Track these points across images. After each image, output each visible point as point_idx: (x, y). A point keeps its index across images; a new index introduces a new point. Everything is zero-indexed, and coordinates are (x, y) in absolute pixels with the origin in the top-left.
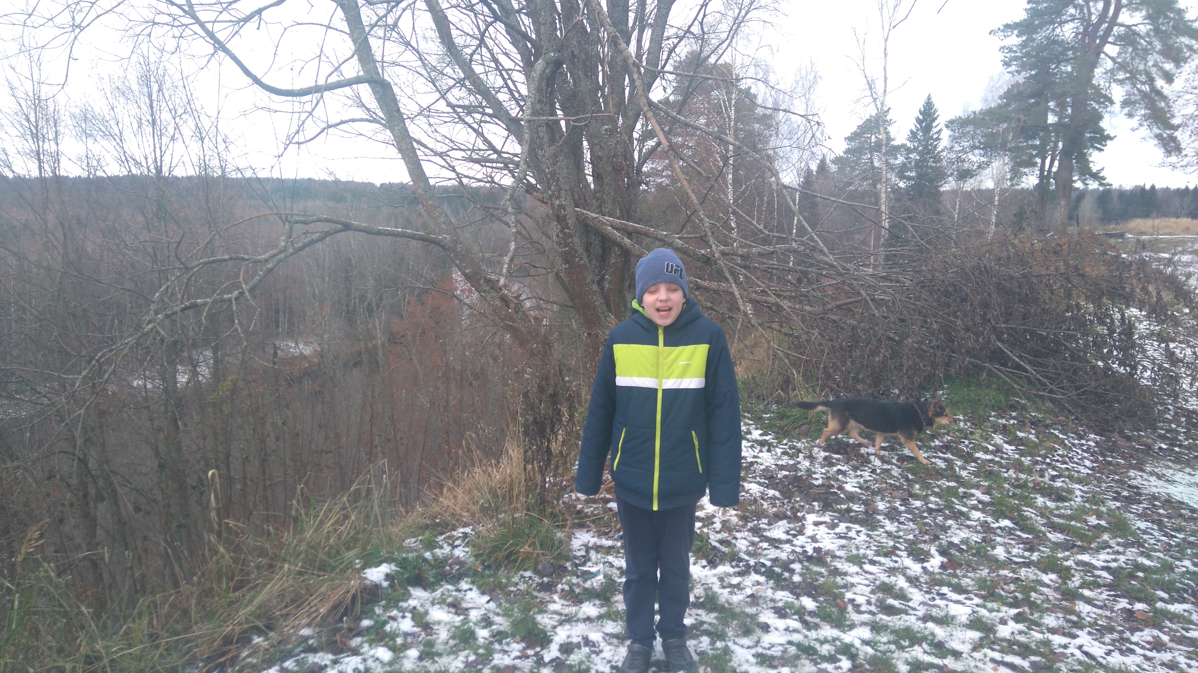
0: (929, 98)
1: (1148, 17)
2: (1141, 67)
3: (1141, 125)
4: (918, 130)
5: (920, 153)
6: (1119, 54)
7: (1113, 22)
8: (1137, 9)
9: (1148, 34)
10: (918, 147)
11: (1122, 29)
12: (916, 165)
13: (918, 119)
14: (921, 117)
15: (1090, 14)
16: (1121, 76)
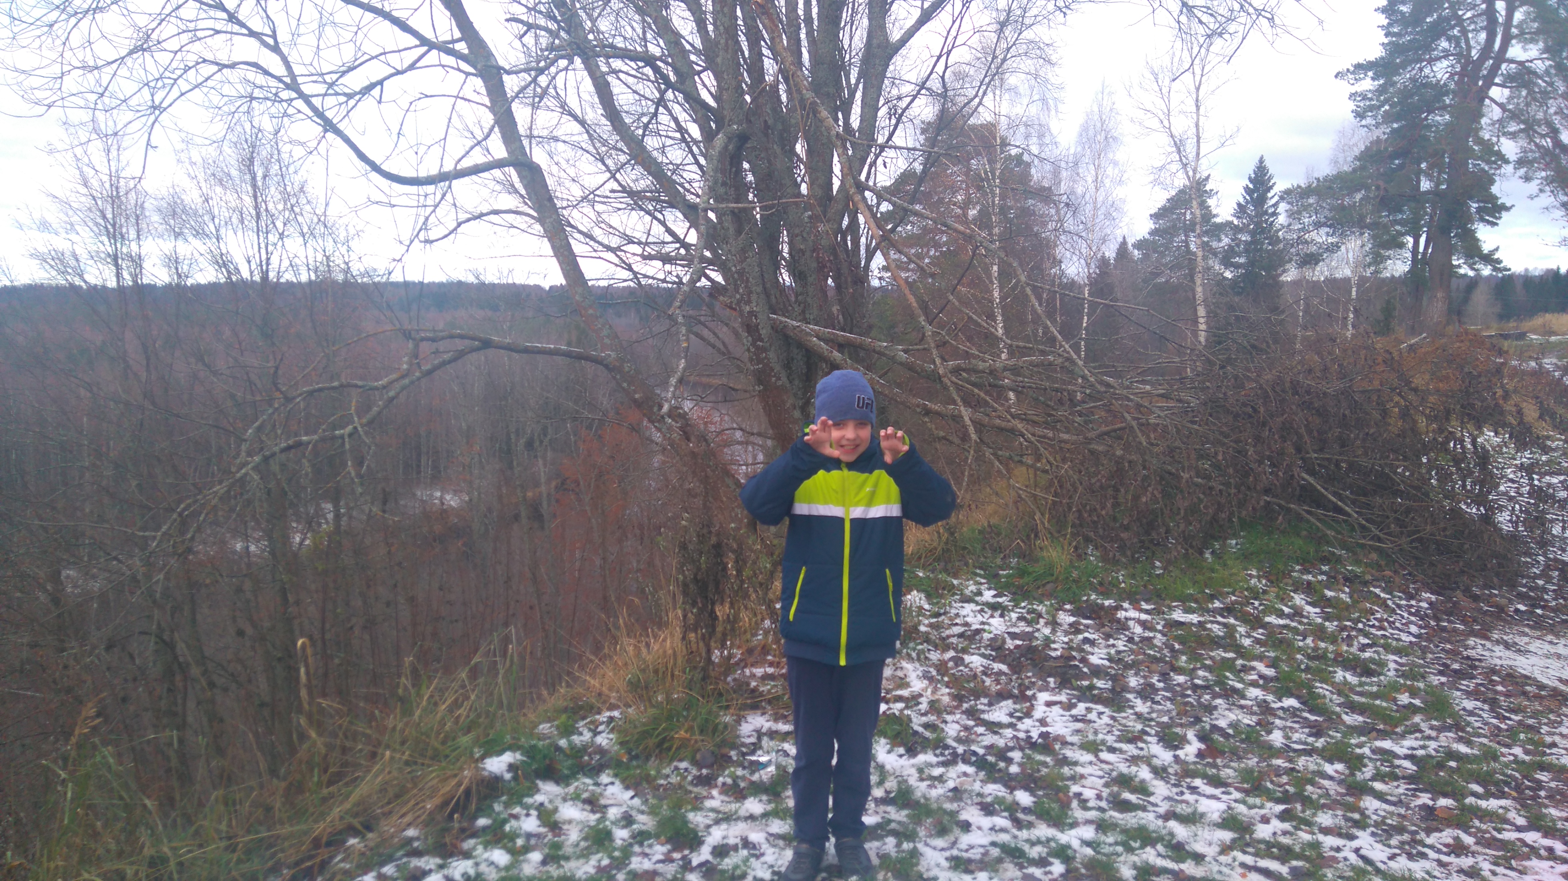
0: (1261, 161)
1: (1546, 50)
2: (1540, 115)
3: (1541, 191)
4: (1247, 202)
5: (1253, 233)
6: (1510, 98)
7: (1501, 57)
8: (1533, 41)
9: (1547, 72)
10: (1249, 225)
11: (1513, 66)
12: (1246, 251)
13: (1247, 189)
14: (1251, 186)
15: (1469, 48)
16: (1513, 127)
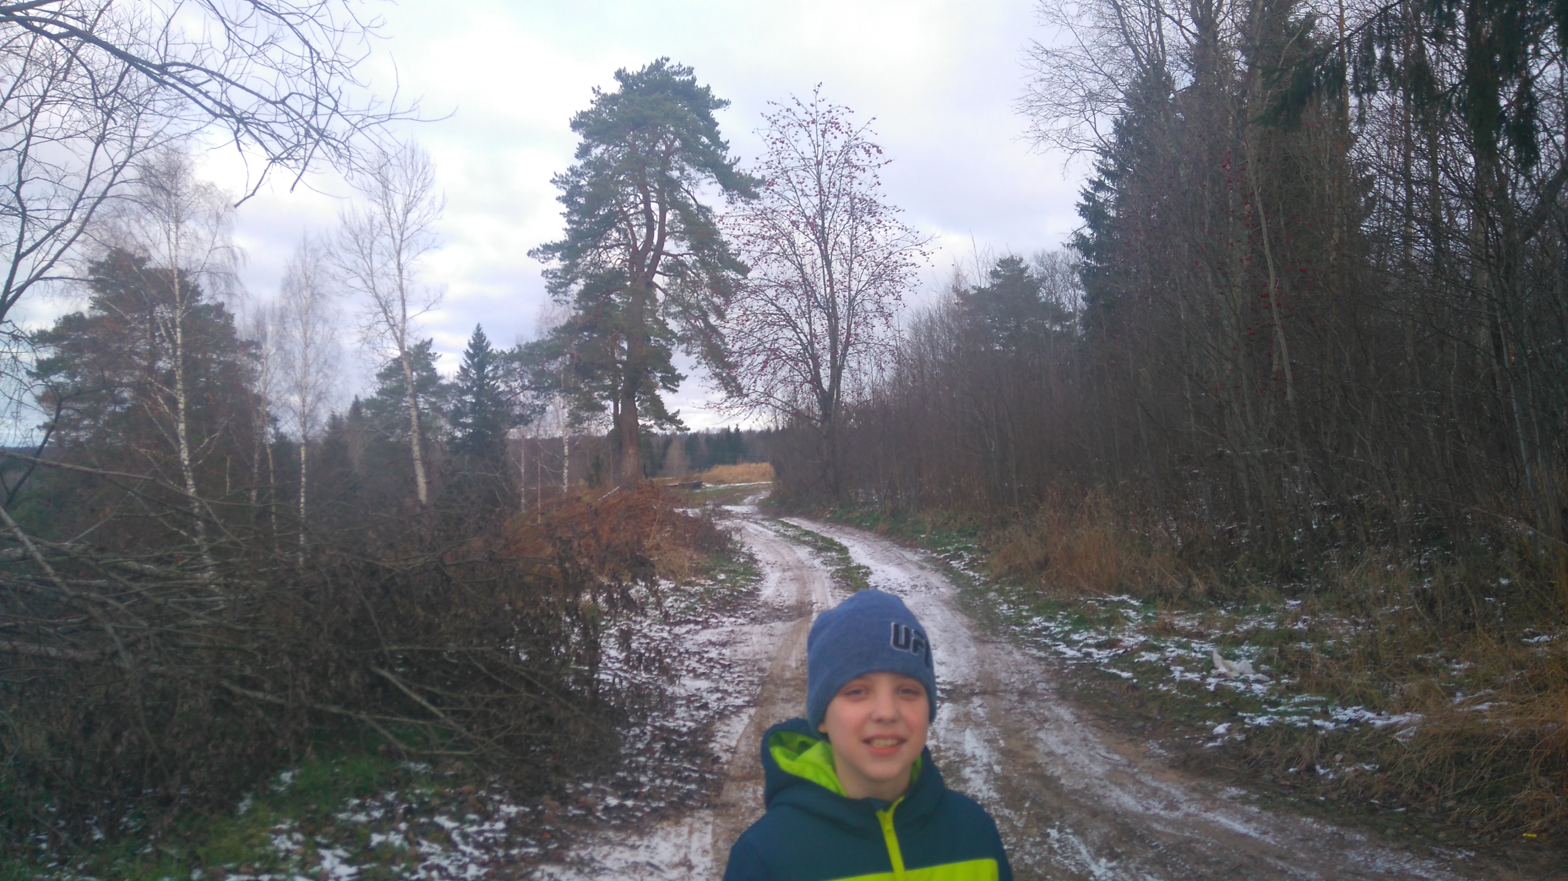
0: (479, 328)
1: (692, 247)
2: (693, 301)
3: (699, 363)
4: (469, 366)
5: (476, 395)
6: (670, 284)
7: (659, 251)
8: (682, 239)
9: (694, 264)
10: (472, 387)
13: (467, 353)
14: (471, 351)
16: (674, 309)
